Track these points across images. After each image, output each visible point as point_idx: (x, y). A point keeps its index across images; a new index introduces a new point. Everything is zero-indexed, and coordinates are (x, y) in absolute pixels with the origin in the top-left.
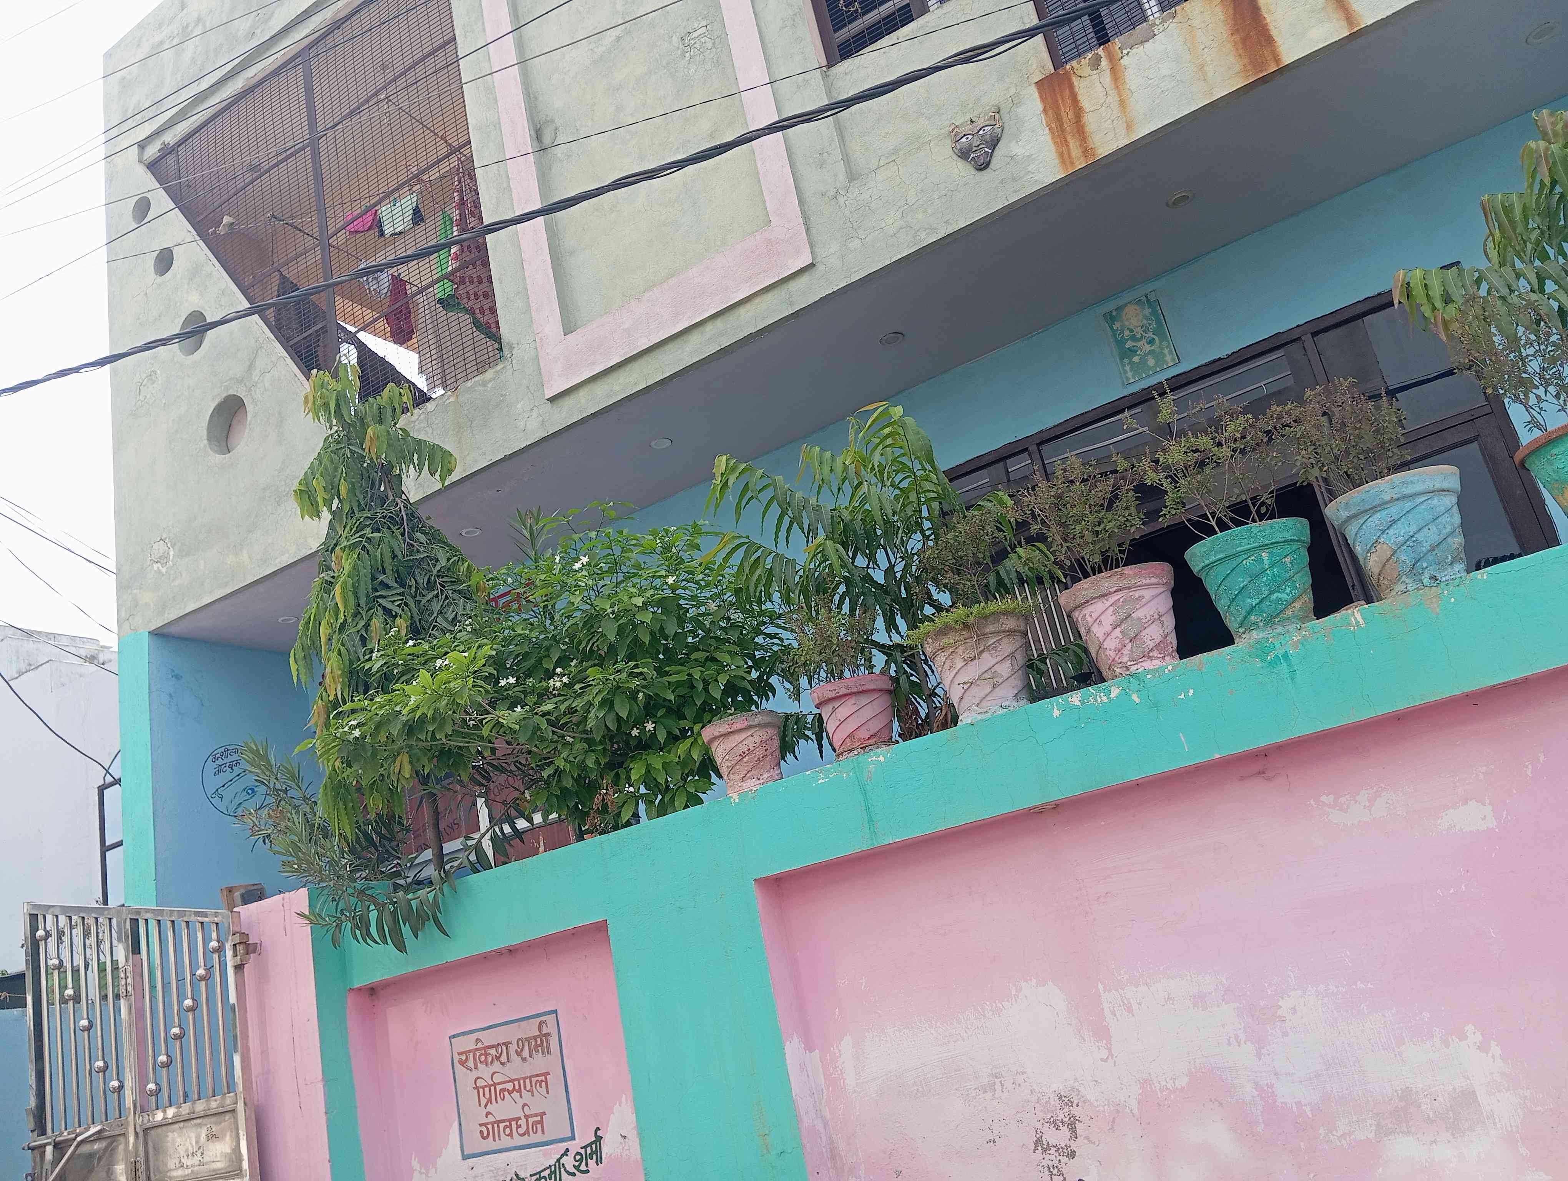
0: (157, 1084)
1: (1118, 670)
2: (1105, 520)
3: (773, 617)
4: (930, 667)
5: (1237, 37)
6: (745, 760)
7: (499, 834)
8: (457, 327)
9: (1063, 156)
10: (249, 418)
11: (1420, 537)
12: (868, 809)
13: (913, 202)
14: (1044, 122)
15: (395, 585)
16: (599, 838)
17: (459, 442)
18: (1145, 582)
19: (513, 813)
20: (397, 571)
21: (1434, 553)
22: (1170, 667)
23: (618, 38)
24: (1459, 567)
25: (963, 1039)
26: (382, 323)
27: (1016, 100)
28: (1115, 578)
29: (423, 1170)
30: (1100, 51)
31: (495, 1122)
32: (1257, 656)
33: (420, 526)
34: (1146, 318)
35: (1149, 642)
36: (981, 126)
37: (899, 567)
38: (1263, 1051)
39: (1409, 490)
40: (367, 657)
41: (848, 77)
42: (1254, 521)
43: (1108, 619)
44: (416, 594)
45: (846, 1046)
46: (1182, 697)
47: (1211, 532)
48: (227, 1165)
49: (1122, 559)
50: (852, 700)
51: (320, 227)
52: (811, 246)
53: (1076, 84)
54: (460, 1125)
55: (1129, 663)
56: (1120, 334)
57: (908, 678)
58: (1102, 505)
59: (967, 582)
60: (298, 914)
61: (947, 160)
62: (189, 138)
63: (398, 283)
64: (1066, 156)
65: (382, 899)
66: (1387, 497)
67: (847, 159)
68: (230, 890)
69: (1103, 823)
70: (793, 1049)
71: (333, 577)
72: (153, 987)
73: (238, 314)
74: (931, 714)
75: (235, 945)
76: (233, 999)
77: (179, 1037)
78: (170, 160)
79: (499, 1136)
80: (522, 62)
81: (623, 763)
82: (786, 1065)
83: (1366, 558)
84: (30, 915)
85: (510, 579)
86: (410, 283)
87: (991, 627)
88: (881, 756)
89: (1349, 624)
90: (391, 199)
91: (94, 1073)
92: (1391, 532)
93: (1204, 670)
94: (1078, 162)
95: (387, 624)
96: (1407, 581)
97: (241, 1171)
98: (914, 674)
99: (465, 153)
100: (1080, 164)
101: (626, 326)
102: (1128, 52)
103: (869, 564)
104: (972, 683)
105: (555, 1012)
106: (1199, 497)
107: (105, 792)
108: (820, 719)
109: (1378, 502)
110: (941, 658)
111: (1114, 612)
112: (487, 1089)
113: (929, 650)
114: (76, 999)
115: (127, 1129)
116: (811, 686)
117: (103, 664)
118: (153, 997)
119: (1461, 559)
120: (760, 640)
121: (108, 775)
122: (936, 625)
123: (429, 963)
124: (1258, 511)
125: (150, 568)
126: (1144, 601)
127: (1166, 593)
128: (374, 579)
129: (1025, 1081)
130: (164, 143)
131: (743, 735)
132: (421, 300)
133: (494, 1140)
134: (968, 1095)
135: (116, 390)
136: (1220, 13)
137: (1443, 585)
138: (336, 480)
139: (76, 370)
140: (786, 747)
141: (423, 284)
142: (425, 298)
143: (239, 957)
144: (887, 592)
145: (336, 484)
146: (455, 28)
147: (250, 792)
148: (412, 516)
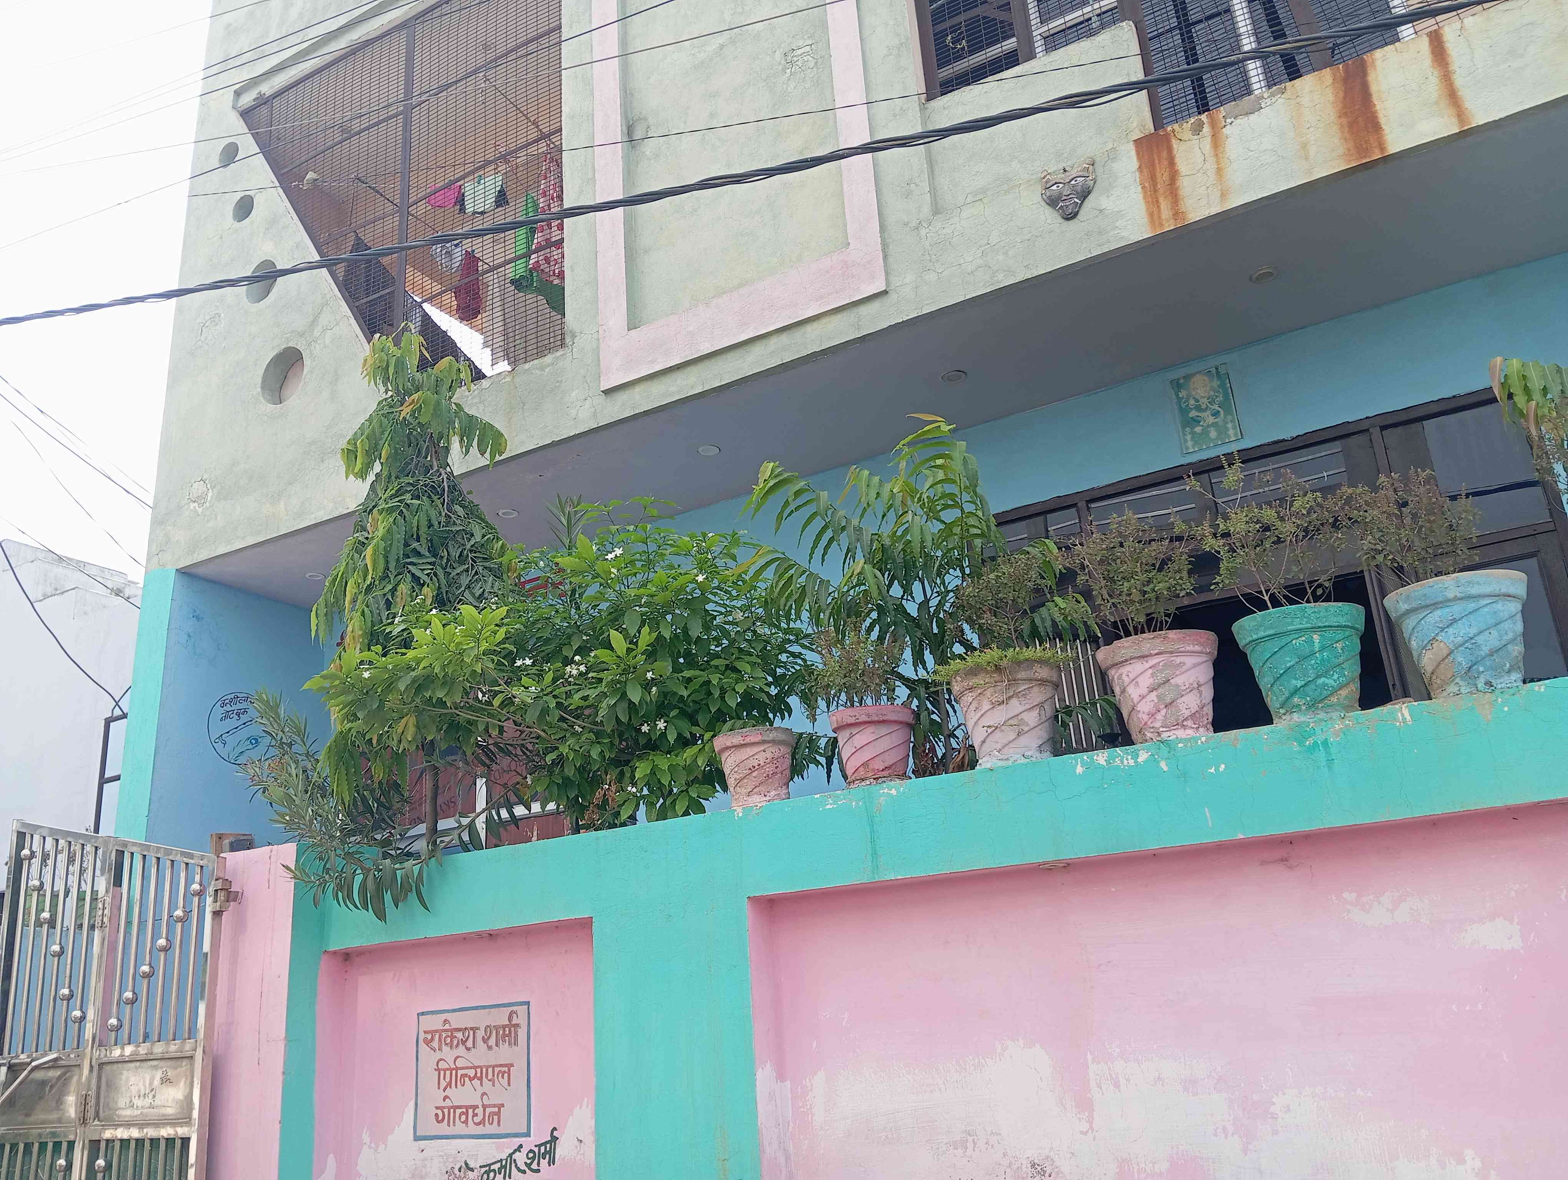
0: (119, 1020)
1: (1149, 735)
2: (1155, 581)
3: (799, 636)
4: (953, 707)
5: (1344, 121)
6: (754, 774)
7: (496, 818)
8: (523, 309)
9: (1152, 216)
10: (305, 371)
11: (1480, 639)
12: (873, 842)
13: (995, 242)
14: (1138, 180)
15: (427, 554)
16: (593, 834)
17: (509, 422)
18: (1188, 648)
19: (513, 798)
20: (431, 541)
21: (1492, 658)
22: (1203, 739)
23: (722, 47)
24: (1517, 676)
25: (940, 1090)
26: (449, 296)
27: (1112, 155)
28: (1158, 641)
29: (372, 1145)
30: (1204, 117)
31: (452, 1107)
32: (1296, 740)
33: (460, 499)
34: (1212, 389)
35: (1184, 711)
36: (1073, 176)
37: (934, 603)
38: (1250, 1147)
39: (1474, 591)
40: (389, 621)
41: (946, 112)
42: (1308, 602)
43: (1146, 681)
44: (446, 566)
45: (819, 1081)
46: (1212, 770)
47: (1262, 606)
48: (178, 1111)
49: (1167, 622)
50: (871, 729)
51: (402, 194)
52: (887, 274)
53: (1175, 146)
54: (416, 1104)
55: (1161, 729)
56: (1185, 403)
57: (929, 716)
58: (1153, 565)
59: (1004, 626)
60: (284, 866)
61: (1034, 206)
62: (286, 91)
63: (471, 260)
64: (1156, 217)
65: (369, 864)
66: (1450, 595)
67: (933, 191)
68: (220, 837)
69: (1113, 890)
70: (764, 1075)
71: (367, 538)
72: (129, 923)
73: (309, 265)
74: (948, 755)
75: (216, 891)
76: (206, 948)
77: (148, 976)
78: (264, 111)
79: (454, 1122)
80: (624, 55)
81: (629, 761)
82: (755, 1092)
83: (1420, 655)
84: (18, 832)
85: (542, 562)
86: (482, 260)
87: (1023, 673)
88: (893, 789)
89: (1396, 720)
90: (476, 175)
91: (58, 1001)
92: (1451, 630)
93: (1239, 746)
94: (1167, 225)
95: (414, 591)
96: (1461, 683)
97: (190, 1120)
98: (936, 711)
99: (554, 140)
100: (1169, 226)
101: (691, 329)
102: (1232, 122)
103: (903, 596)
104: (996, 727)
105: (528, 1003)
106: (1255, 570)
107: (112, 724)
108: (834, 743)
109: (1441, 599)
110: (968, 698)
111: (1152, 675)
112: (448, 1073)
113: (956, 688)
114: (52, 923)
115: (83, 1061)
116: (828, 710)
117: (128, 598)
118: (127, 933)
119: (1519, 668)
120: (783, 657)
121: (117, 707)
122: (968, 664)
123: (404, 937)
124: (1314, 593)
125: (186, 506)
126: (1185, 668)
127: (1208, 662)
128: (407, 545)
129: (999, 1143)
130: (260, 93)
131: (756, 749)
132: (492, 278)
133: (449, 1125)
134: (938, 1148)
135: (178, 327)
136: (1331, 94)
137: (1497, 692)
138: (381, 442)
139: (142, 299)
140: (797, 770)
141: (496, 262)
142: (495, 276)
143: (219, 903)
144: (918, 626)
145: (379, 447)
146: (562, 16)
147: (253, 741)
148: (453, 488)
